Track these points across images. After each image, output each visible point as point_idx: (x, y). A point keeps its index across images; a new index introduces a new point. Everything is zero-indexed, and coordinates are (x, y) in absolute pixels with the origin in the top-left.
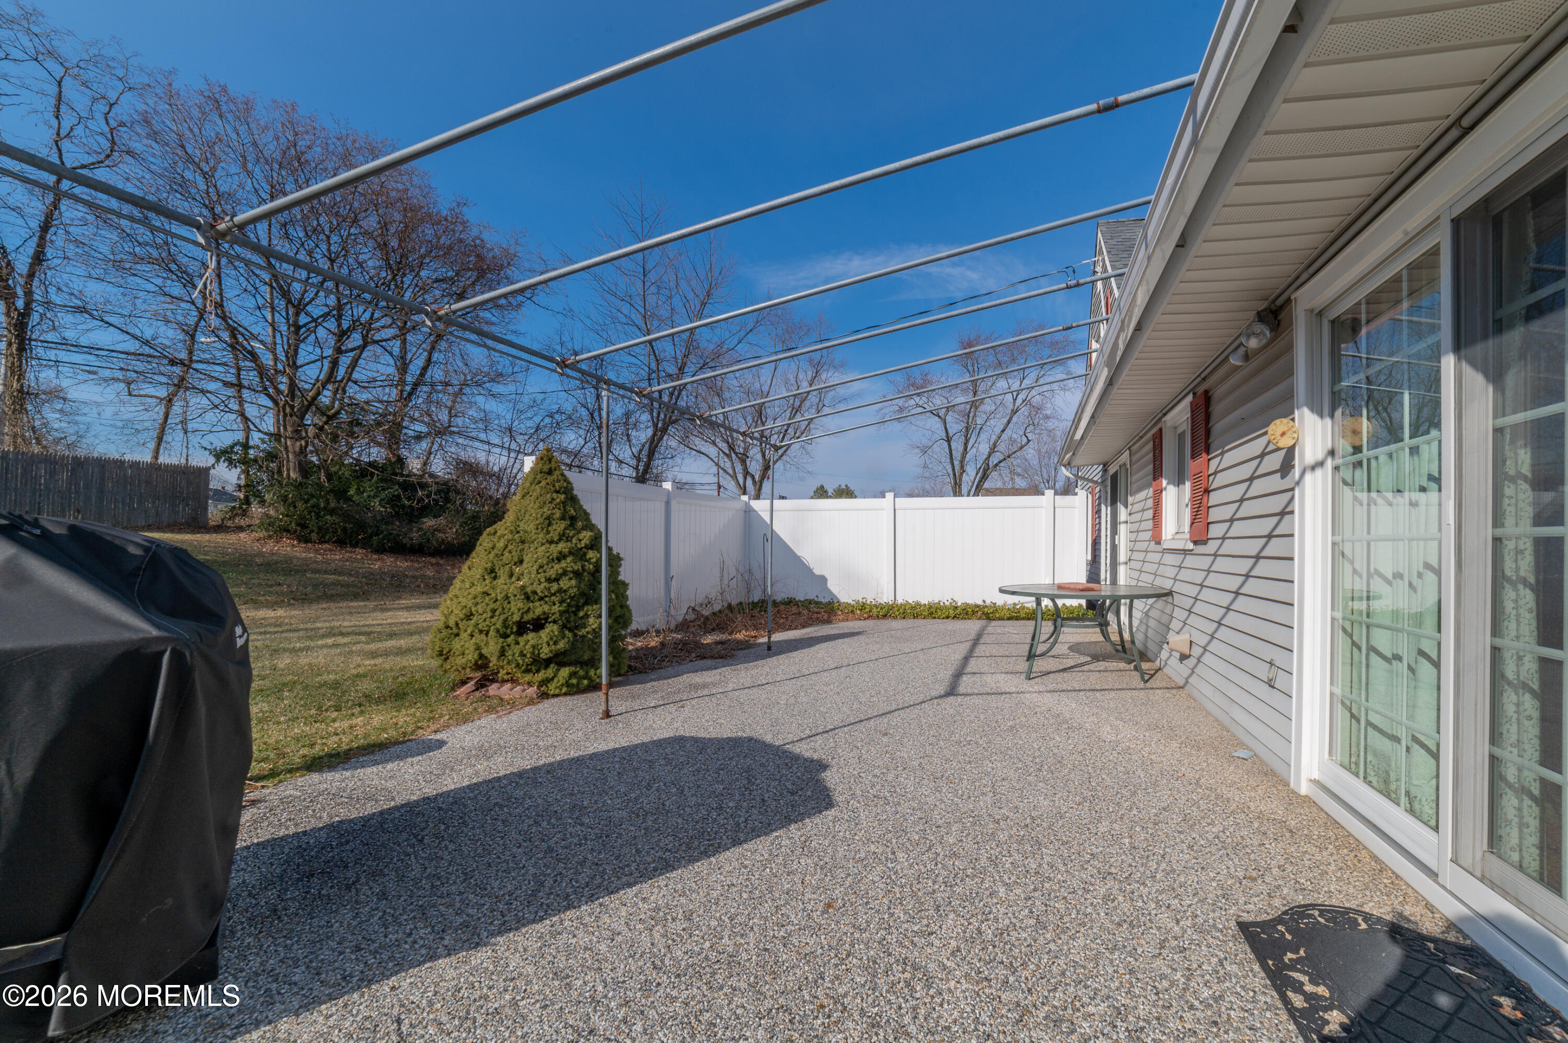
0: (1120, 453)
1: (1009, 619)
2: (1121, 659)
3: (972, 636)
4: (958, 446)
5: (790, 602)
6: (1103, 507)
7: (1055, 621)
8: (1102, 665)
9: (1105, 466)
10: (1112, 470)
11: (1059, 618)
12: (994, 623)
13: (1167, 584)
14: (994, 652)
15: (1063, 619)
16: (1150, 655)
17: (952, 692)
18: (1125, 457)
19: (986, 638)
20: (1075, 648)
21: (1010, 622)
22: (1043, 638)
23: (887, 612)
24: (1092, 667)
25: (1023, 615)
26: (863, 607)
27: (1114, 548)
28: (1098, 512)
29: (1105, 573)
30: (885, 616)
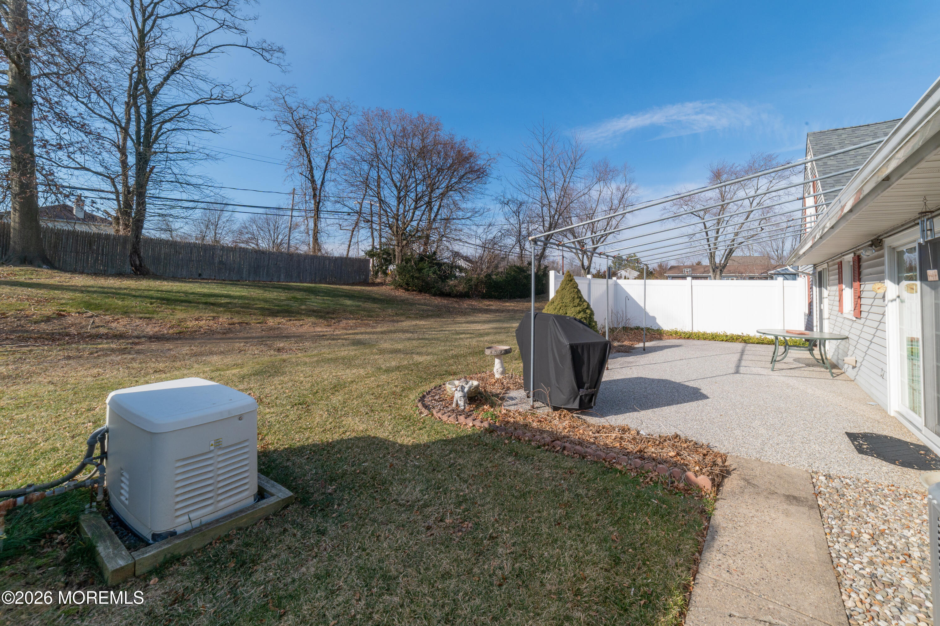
0: (822, 262)
1: (757, 343)
2: (823, 367)
3: (740, 351)
4: (712, 234)
5: (638, 328)
6: (814, 288)
7: (785, 347)
8: (811, 368)
9: (815, 266)
10: (819, 269)
11: (786, 344)
12: (749, 345)
13: (846, 334)
14: (753, 359)
15: (790, 346)
16: (840, 367)
17: (737, 372)
18: (825, 266)
19: (746, 352)
20: (797, 360)
21: (758, 345)
22: (779, 354)
23: (689, 336)
24: (806, 369)
25: (765, 342)
26: (676, 333)
27: (821, 311)
28: (811, 288)
29: (816, 322)
30: (688, 338)
